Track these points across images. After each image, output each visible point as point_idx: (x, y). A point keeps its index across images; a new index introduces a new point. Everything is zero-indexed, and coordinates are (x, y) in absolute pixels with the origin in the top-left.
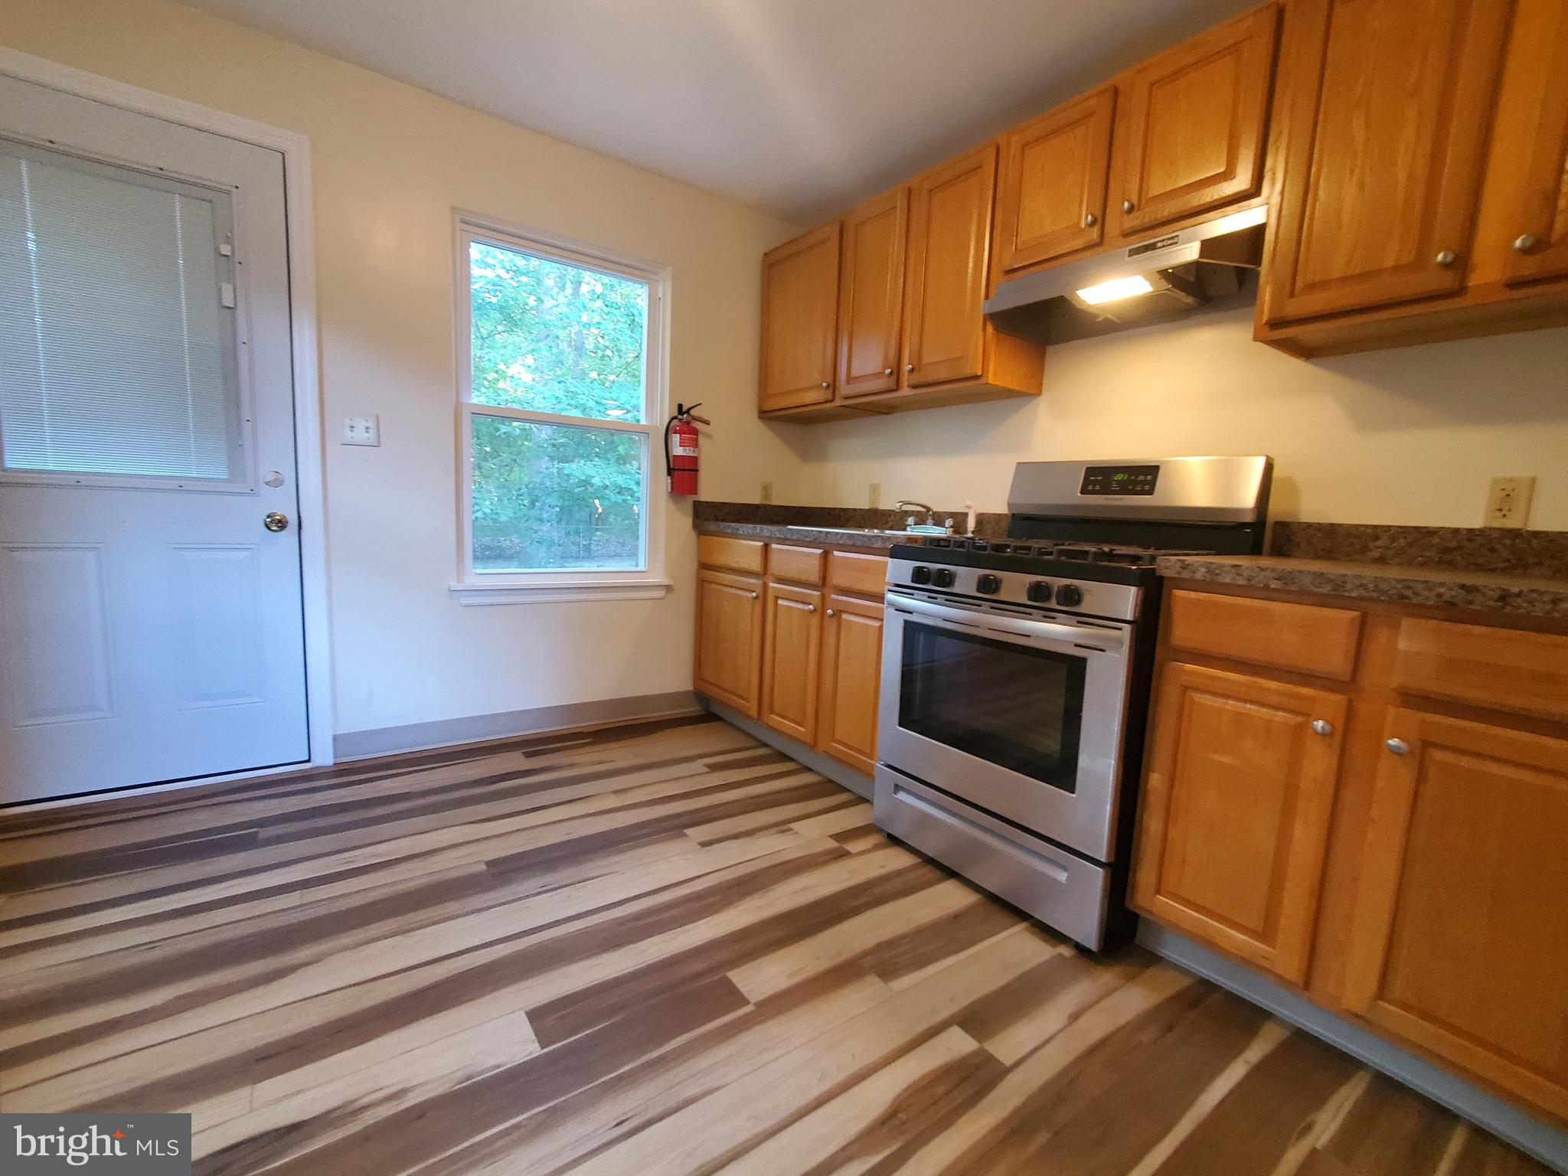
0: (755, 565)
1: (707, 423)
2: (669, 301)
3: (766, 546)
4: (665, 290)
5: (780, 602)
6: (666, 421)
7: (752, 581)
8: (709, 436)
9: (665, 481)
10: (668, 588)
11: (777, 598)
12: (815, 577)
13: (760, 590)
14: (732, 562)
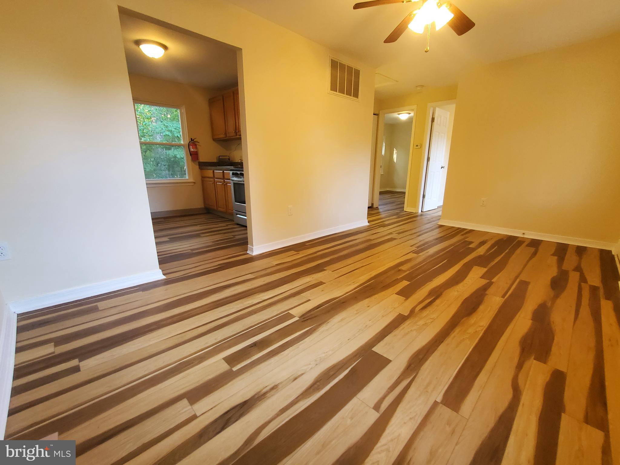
0: (211, 175)
1: (199, 143)
2: (185, 113)
3: (213, 171)
4: (184, 111)
5: (217, 183)
6: (188, 142)
7: (212, 179)
8: (199, 145)
9: (190, 157)
10: (194, 183)
11: (217, 182)
12: (222, 177)
13: (213, 181)
14: (207, 176)
